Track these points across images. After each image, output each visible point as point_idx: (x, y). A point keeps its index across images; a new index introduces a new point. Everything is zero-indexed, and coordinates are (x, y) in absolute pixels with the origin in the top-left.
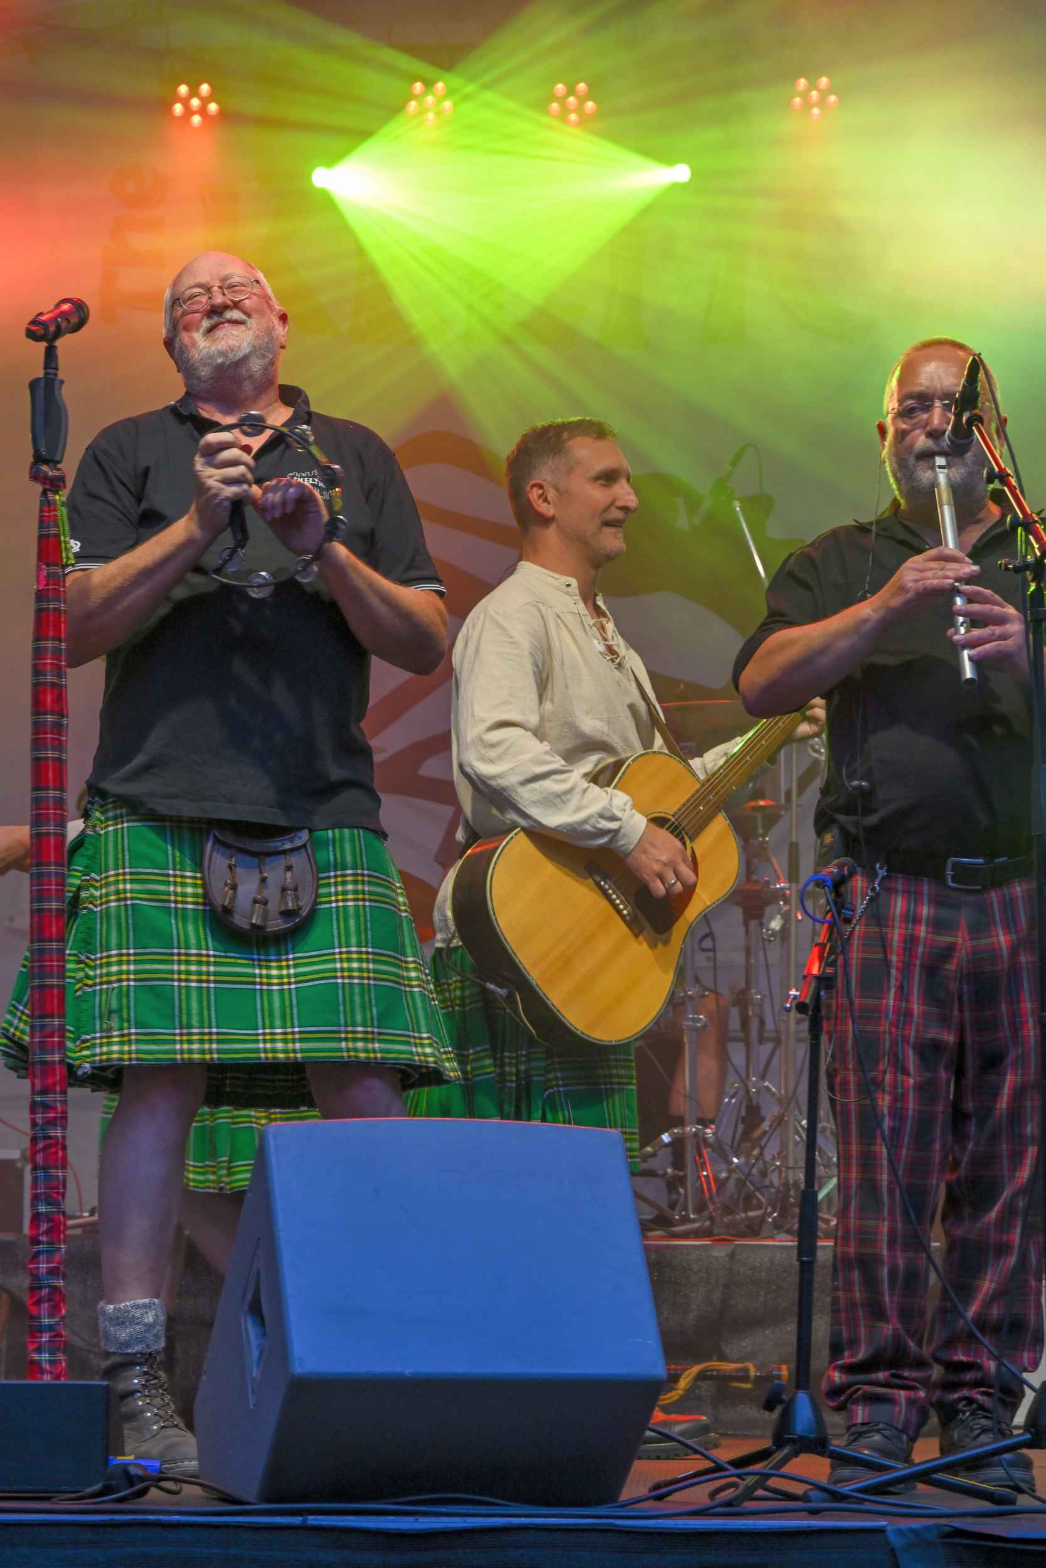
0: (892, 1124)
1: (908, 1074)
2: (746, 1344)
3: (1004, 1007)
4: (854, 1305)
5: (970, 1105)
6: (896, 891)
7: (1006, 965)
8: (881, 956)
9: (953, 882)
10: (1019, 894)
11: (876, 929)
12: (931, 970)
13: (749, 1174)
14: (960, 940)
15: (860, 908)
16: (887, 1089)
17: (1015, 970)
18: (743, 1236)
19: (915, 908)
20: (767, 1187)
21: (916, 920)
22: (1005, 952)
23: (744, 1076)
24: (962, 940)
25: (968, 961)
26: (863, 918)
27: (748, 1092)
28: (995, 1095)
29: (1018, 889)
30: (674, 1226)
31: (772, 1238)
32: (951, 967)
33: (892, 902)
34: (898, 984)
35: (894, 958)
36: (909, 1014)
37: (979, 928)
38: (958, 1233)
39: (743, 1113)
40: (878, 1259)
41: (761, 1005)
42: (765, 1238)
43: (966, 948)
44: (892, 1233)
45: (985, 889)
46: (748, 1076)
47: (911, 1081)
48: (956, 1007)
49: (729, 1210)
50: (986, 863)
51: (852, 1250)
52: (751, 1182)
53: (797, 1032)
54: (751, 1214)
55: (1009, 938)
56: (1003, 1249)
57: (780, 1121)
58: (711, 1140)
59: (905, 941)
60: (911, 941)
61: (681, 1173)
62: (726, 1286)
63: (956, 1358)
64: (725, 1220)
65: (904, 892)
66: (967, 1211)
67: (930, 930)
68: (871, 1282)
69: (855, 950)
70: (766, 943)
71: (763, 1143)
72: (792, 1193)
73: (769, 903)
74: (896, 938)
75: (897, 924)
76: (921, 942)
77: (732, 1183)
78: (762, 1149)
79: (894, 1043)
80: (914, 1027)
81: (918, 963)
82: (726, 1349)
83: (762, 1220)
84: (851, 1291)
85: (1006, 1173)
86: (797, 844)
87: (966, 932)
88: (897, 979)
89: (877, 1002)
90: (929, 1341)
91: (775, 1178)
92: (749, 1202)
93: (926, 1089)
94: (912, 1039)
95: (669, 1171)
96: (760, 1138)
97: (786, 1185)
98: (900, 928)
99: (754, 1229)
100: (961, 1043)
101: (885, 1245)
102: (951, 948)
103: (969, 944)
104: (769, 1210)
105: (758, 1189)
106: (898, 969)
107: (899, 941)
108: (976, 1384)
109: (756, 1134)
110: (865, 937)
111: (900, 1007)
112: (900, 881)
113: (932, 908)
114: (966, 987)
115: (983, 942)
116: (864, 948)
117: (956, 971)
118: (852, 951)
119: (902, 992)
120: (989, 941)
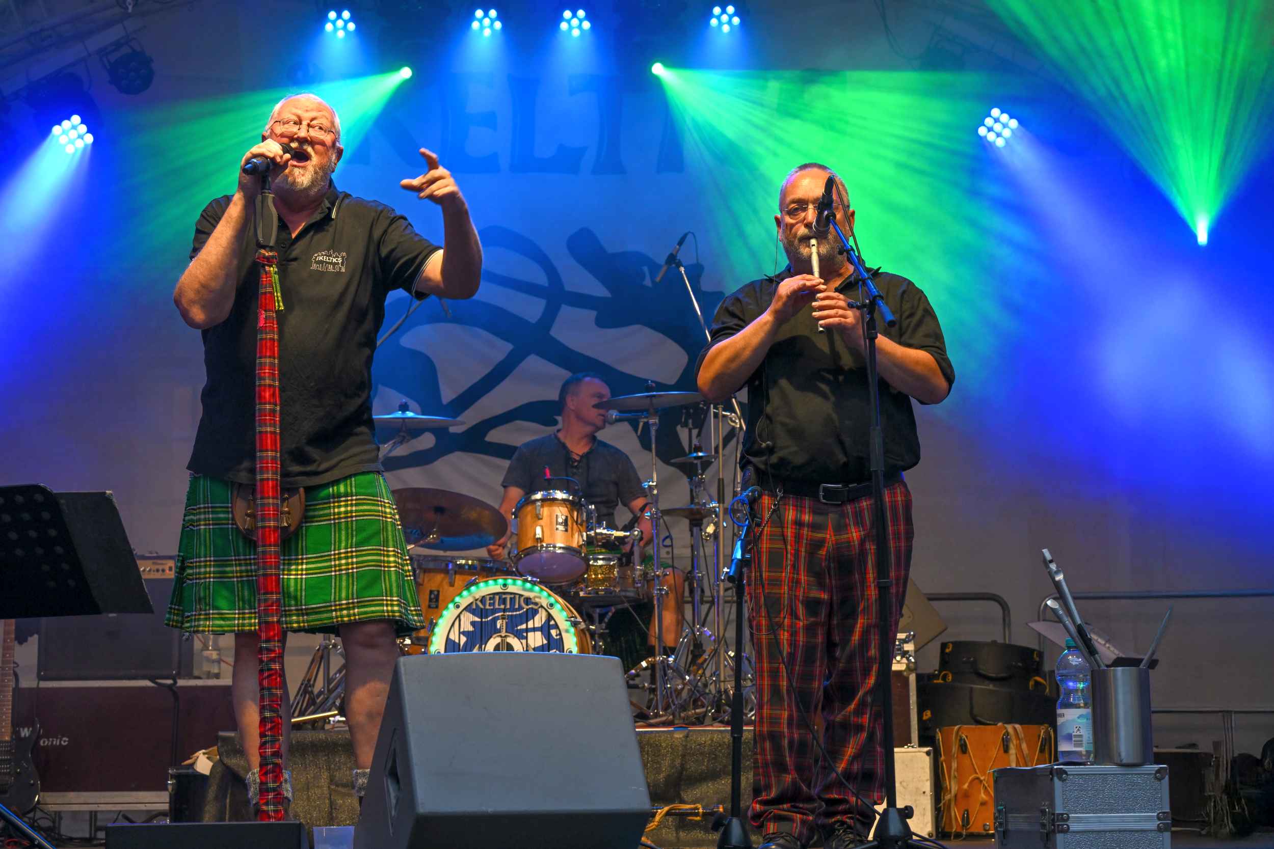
0: (789, 650)
1: (799, 619)
2: (697, 792)
3: (857, 576)
4: (767, 764)
5: (837, 639)
6: (789, 506)
7: (857, 551)
8: (782, 546)
9: (824, 499)
10: (865, 507)
11: (780, 529)
12: (811, 554)
13: (697, 686)
14: (828, 536)
15: (767, 516)
16: (786, 628)
17: (863, 553)
18: (694, 724)
19: (801, 517)
20: (708, 694)
21: (801, 524)
22: (856, 543)
23: (691, 625)
24: (829, 536)
25: (833, 549)
26: (769, 522)
27: (694, 635)
28: (851, 632)
29: (865, 504)
30: (650, 719)
31: (712, 725)
32: (823, 552)
33: (787, 513)
34: (791, 563)
35: (789, 547)
36: (798, 582)
37: (840, 528)
38: (832, 718)
39: (692, 648)
40: (781, 735)
41: (701, 580)
42: (706, 726)
43: (832, 541)
44: (790, 718)
45: (843, 503)
46: (694, 625)
47: (801, 624)
48: (827, 576)
49: (683, 708)
50: (844, 486)
51: (766, 729)
52: (698, 691)
53: (725, 596)
54: (698, 711)
55: (859, 534)
56: (859, 728)
57: (715, 652)
58: (672, 665)
59: (795, 538)
60: (798, 537)
61: (653, 686)
62: (683, 756)
63: (832, 796)
64: (682, 715)
65: (794, 506)
66: (837, 704)
67: (810, 529)
68: (777, 749)
69: (765, 542)
70: (704, 541)
71: (705, 666)
72: (723, 697)
73: (706, 517)
74: (789, 534)
75: (789, 526)
76: (805, 537)
77: (685, 691)
78: (704, 670)
79: (790, 599)
80: (802, 590)
81: (803, 550)
82: (684, 796)
83: (705, 715)
84: (766, 755)
85: (859, 680)
86: (723, 479)
87: (832, 530)
88: (791, 560)
89: (779, 574)
90: (815, 786)
91: (712, 688)
92: (696, 704)
93: (810, 629)
94: (801, 598)
95: (646, 685)
96: (702, 664)
97: (719, 692)
98: (792, 528)
99: (700, 720)
100: (831, 599)
101: (785, 726)
102: (822, 542)
103: (833, 538)
104: (709, 708)
105: (701, 695)
106: (791, 554)
107: (791, 537)
108: (845, 812)
109: (700, 661)
110: (771, 534)
111: (793, 578)
112: (791, 499)
113: (811, 515)
114: (832, 565)
115: (842, 537)
116: (771, 540)
117: (826, 555)
118: (762, 543)
119: (794, 567)
120: (846, 536)
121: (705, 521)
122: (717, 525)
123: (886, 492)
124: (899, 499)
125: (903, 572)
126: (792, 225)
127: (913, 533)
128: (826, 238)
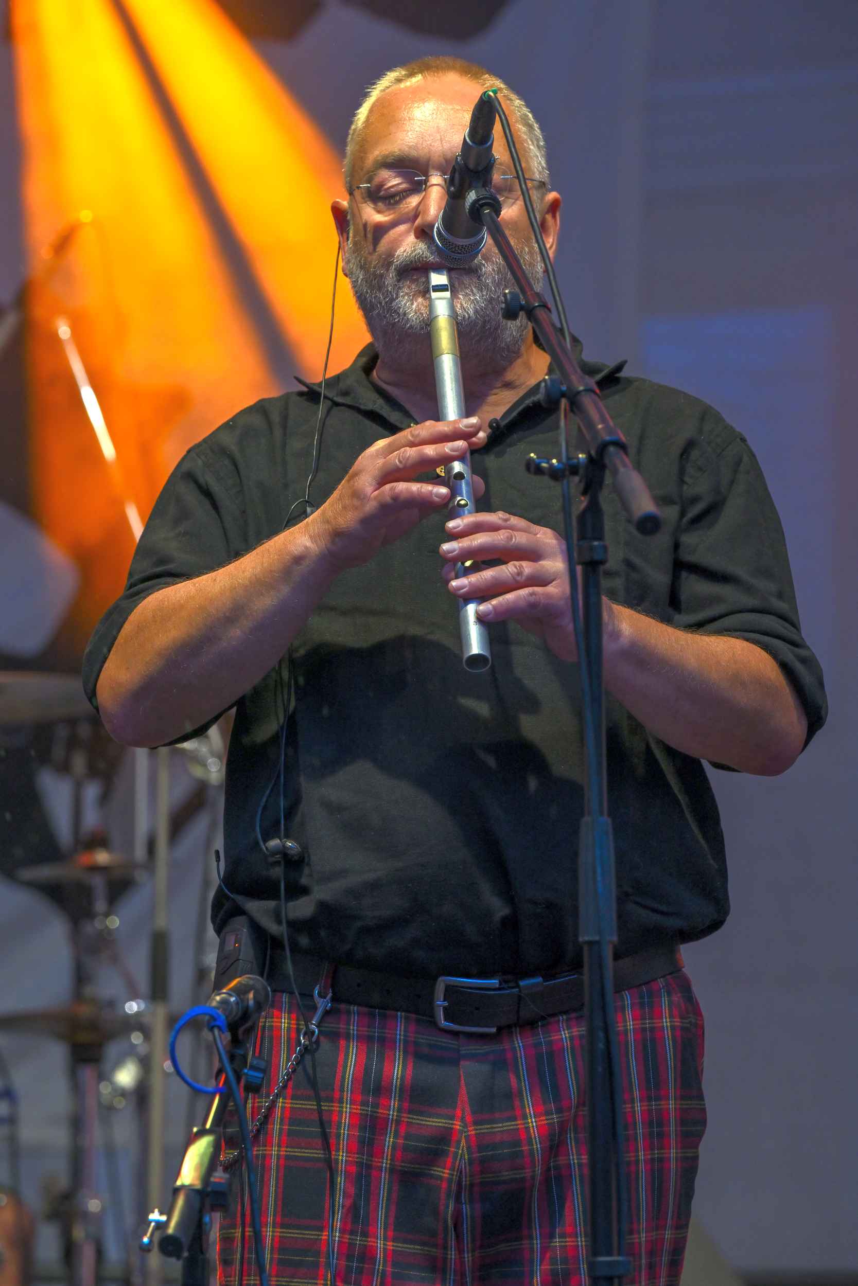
6: (347, 1037)
7: (540, 1168)
8: (319, 1154)
9: (447, 1020)
10: (567, 1044)
11: (312, 1105)
12: (408, 1178)
14: (458, 1125)
15: (285, 1063)
17: (555, 1174)
19: (379, 1067)
21: (381, 1090)
22: (537, 1146)
24: (461, 1125)
25: (471, 1162)
26: (291, 1083)
29: (565, 1034)
32: (441, 1171)
33: (341, 1058)
34: (348, 1203)
35: (342, 1156)
37: (493, 1103)
43: (468, 1138)
45: (504, 1031)
50: (505, 986)
55: (544, 1121)
59: (361, 1127)
60: (371, 1127)
65: (361, 1039)
67: (405, 1106)
69: (275, 1140)
70: (107, 1110)
73: (113, 1038)
74: (346, 1120)
75: (347, 1095)
76: (391, 1126)
81: (386, 1163)
86: (167, 934)
87: (468, 1109)
88: (346, 1195)
89: (310, 1235)
98: (353, 1102)
102: (444, 1138)
103: (472, 1131)
106: (348, 1174)
110: (292, 1117)
111: (351, 1246)
112: (354, 1019)
113: (410, 1066)
114: (466, 1209)
115: (499, 1127)
116: (290, 1139)
117: (450, 1181)
118: (268, 1143)
119: (356, 1217)
120: (509, 1125)
121: (112, 1050)
122: (145, 1064)
123: (628, 1002)
124: (666, 1022)
125: (668, 1234)
126: (380, 231)
127: (703, 1122)
128: (474, 272)
